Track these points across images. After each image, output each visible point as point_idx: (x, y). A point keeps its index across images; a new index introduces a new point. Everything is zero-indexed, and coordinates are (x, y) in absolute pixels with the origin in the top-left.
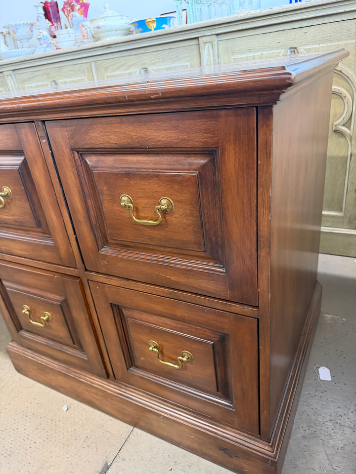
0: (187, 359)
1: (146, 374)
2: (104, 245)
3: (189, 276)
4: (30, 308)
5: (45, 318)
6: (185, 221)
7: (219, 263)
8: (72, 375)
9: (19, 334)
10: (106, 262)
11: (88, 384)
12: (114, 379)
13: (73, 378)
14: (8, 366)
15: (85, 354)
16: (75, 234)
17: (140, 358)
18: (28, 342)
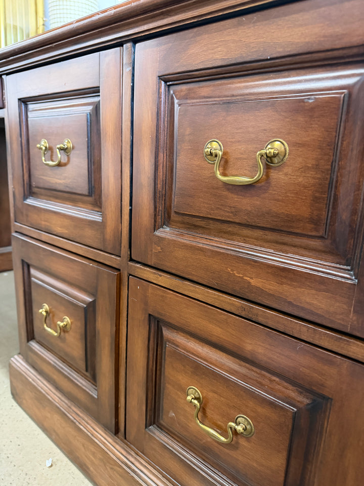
0: (244, 429)
1: (170, 442)
2: (164, 224)
3: (284, 280)
4: (50, 309)
5: (62, 324)
6: (300, 180)
7: (343, 262)
8: (71, 417)
9: (28, 344)
10: (159, 248)
11: (88, 435)
12: (123, 438)
13: (72, 421)
14: (5, 386)
15: (96, 390)
16: (131, 205)
17: (169, 412)
18: (34, 357)
